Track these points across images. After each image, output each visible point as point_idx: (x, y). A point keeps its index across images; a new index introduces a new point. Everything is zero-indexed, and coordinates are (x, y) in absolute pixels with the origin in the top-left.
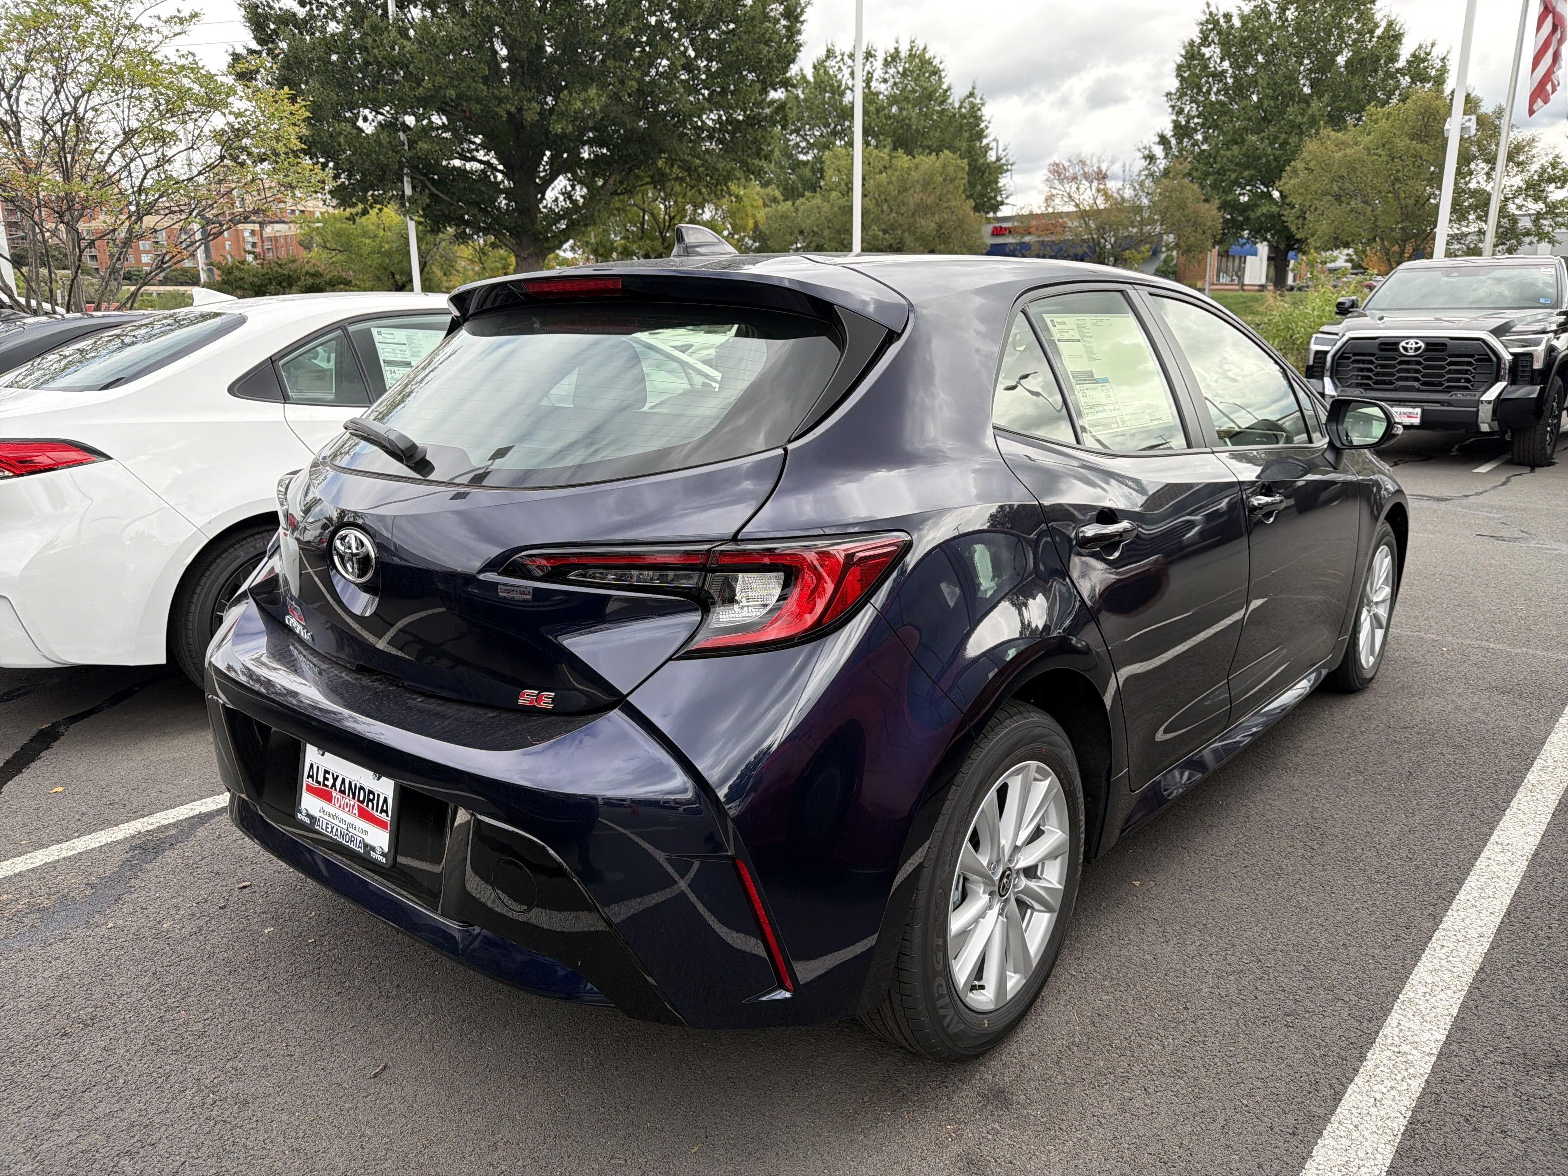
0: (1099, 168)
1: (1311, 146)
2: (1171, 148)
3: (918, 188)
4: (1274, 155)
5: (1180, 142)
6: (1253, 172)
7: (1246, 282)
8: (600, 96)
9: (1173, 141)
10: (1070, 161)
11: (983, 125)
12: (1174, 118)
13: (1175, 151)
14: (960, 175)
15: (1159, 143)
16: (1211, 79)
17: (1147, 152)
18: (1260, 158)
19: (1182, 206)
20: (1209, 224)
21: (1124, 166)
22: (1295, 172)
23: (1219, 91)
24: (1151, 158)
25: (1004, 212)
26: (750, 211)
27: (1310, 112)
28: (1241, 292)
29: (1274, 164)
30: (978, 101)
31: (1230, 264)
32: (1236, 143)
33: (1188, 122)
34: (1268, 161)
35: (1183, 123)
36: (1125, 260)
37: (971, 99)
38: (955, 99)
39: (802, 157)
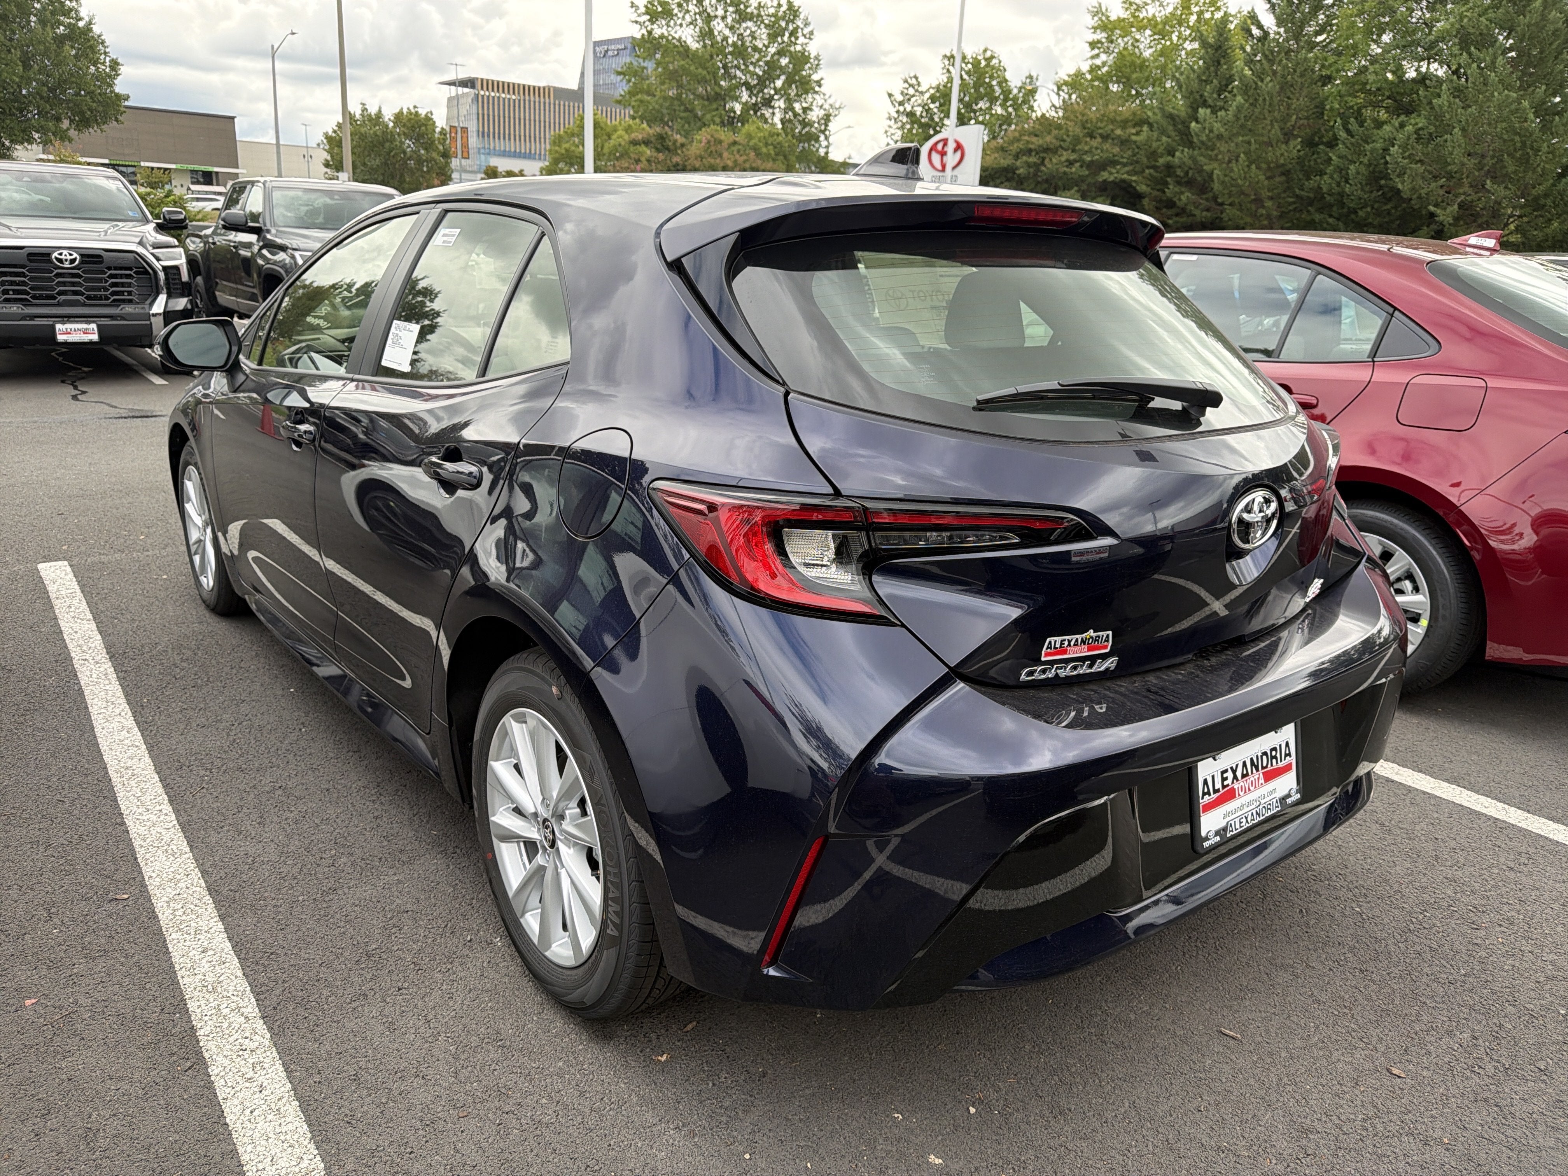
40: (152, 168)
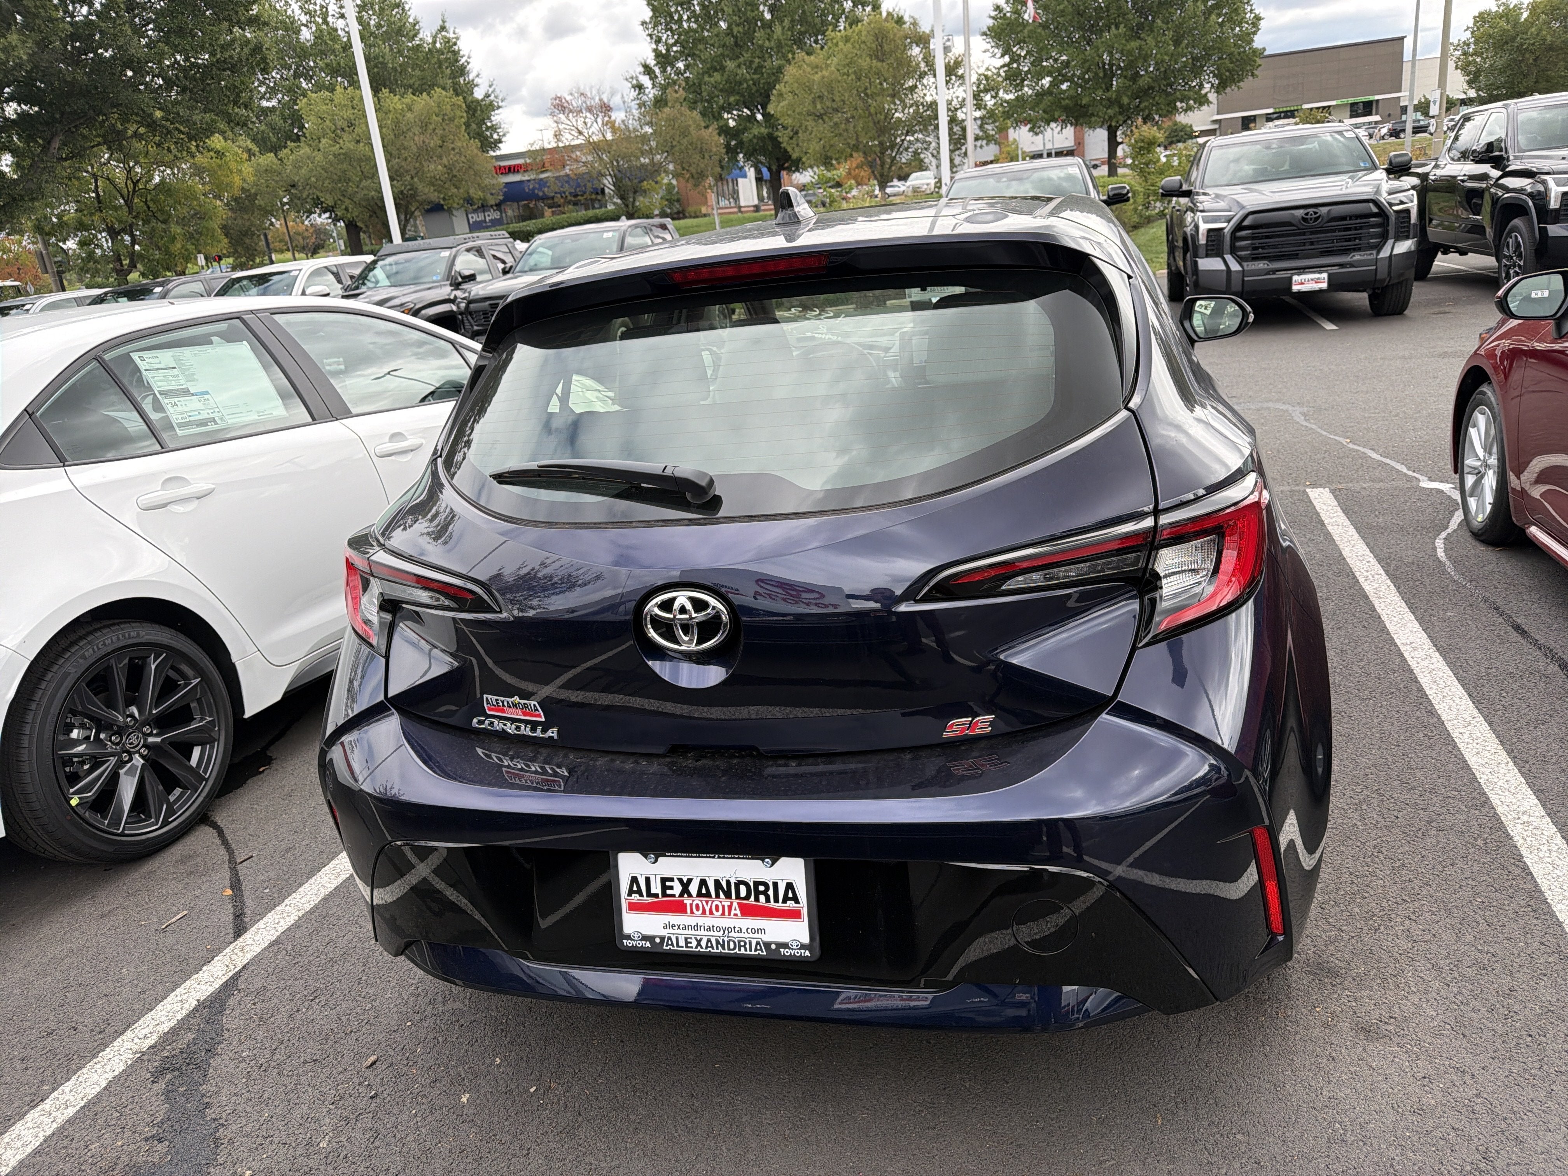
0: (601, 100)
1: (791, 72)
2: (656, 77)
3: (416, 130)
4: (752, 79)
5: (664, 71)
6: (738, 98)
7: (742, 204)
8: (24, 42)
9: (657, 70)
10: (571, 94)
11: (463, 61)
12: (654, 46)
13: (660, 79)
14: (458, 113)
15: (644, 74)
16: (679, 8)
17: (635, 82)
18: (741, 84)
19: (685, 133)
20: (714, 150)
21: (623, 97)
22: (781, 95)
23: (689, 19)
24: (640, 87)
25: (505, 149)
26: (233, 166)
27: (775, 37)
28: (740, 214)
29: (754, 89)
30: (452, 35)
31: (725, 188)
32: (716, 70)
33: (668, 50)
34: (748, 86)
35: (664, 52)
36: (645, 191)
37: (443, 33)
38: (426, 35)
39: (265, 104)
40: (1311, 109)
